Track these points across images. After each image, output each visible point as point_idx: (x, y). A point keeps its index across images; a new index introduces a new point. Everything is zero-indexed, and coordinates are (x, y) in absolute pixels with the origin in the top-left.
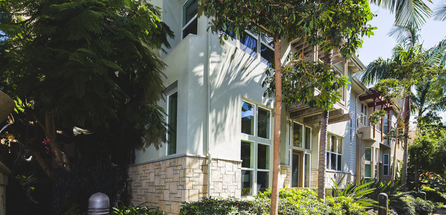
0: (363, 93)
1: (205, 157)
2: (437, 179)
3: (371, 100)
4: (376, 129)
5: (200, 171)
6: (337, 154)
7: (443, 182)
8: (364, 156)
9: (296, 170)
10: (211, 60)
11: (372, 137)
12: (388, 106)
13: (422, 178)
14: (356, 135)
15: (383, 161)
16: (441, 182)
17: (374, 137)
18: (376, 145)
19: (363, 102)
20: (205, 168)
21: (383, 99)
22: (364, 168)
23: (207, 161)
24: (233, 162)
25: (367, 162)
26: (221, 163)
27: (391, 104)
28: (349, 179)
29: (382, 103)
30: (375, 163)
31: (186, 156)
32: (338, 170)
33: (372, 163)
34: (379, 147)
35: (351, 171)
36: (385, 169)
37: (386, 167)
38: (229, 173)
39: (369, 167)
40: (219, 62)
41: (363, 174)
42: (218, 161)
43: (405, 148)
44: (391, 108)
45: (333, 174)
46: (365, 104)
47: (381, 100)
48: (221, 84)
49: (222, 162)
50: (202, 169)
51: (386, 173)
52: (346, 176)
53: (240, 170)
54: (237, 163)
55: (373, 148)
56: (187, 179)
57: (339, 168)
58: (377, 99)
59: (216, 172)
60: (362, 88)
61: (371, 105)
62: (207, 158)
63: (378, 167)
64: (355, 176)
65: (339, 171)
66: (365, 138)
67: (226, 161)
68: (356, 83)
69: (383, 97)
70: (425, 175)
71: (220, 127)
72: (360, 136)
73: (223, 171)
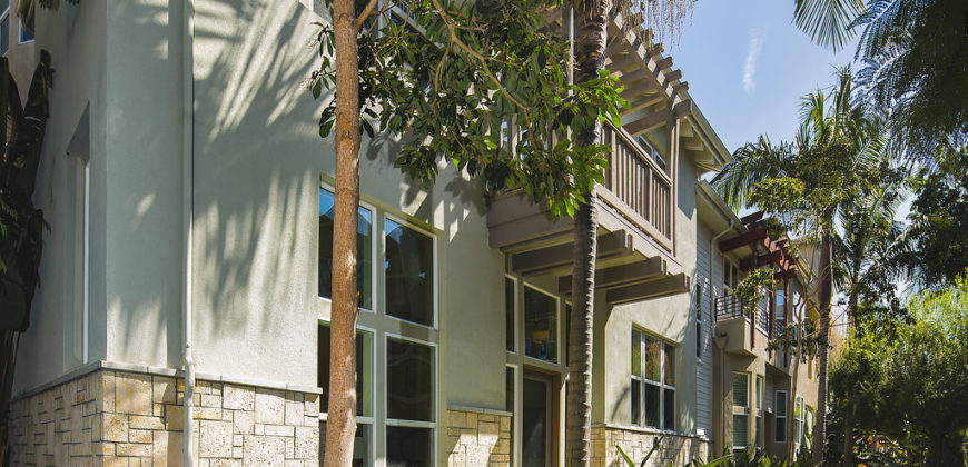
0: (728, 230)
1: (173, 372)
2: (892, 450)
3: (745, 250)
4: (757, 326)
5: (156, 422)
6: (661, 384)
7: (903, 458)
8: (731, 393)
9: (540, 425)
10: (194, 23)
11: (747, 347)
12: (786, 268)
13: (861, 447)
14: (713, 340)
15: (773, 410)
16: (899, 456)
17: (752, 346)
18: (757, 368)
19: (727, 256)
20: (173, 412)
21: (773, 248)
22: (731, 423)
23: (182, 388)
24: (286, 394)
25: (737, 410)
26: (237, 398)
27: (791, 263)
28: (694, 450)
29: (772, 259)
30: (755, 412)
31: (100, 369)
32: (666, 427)
33: (748, 411)
34: (763, 373)
35: (700, 432)
36: (778, 426)
37: (781, 422)
38: (270, 431)
39: (742, 421)
40: (236, 40)
41: (730, 438)
42: (227, 389)
43: (822, 374)
44: (791, 274)
45: (651, 438)
46: (734, 263)
47: (768, 249)
48: (239, 120)
49: (240, 393)
50: (163, 418)
51: (780, 437)
52: (688, 442)
53: (315, 423)
54: (304, 397)
55: (751, 373)
56: (108, 449)
57: (669, 425)
58: (760, 247)
59: (218, 427)
60: (726, 217)
61: (747, 265)
62: (179, 379)
63: (763, 421)
64: (712, 444)
65: (670, 432)
66: (733, 348)
67: (257, 389)
68: (710, 199)
69: (773, 243)
70: (866, 442)
71: (233, 271)
72: (721, 343)
73: (243, 423)
